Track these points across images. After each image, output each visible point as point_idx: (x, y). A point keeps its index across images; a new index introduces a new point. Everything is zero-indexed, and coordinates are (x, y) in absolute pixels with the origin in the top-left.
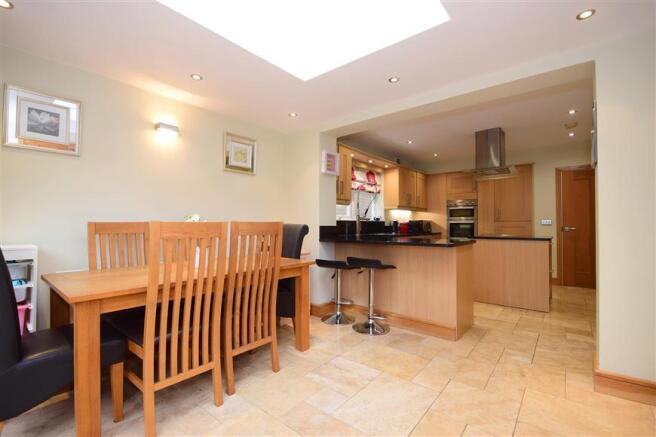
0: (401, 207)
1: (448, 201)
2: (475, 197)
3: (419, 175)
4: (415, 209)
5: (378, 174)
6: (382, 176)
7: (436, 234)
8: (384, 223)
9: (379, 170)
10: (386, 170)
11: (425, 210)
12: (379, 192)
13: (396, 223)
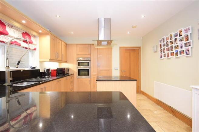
0: (51, 60)
1: (77, 58)
2: (90, 57)
3: (63, 43)
4: (60, 62)
5: (35, 36)
6: (38, 39)
7: (71, 75)
8: (39, 70)
9: (35, 34)
10: (40, 35)
11: (66, 62)
12: (35, 49)
13: (48, 70)
